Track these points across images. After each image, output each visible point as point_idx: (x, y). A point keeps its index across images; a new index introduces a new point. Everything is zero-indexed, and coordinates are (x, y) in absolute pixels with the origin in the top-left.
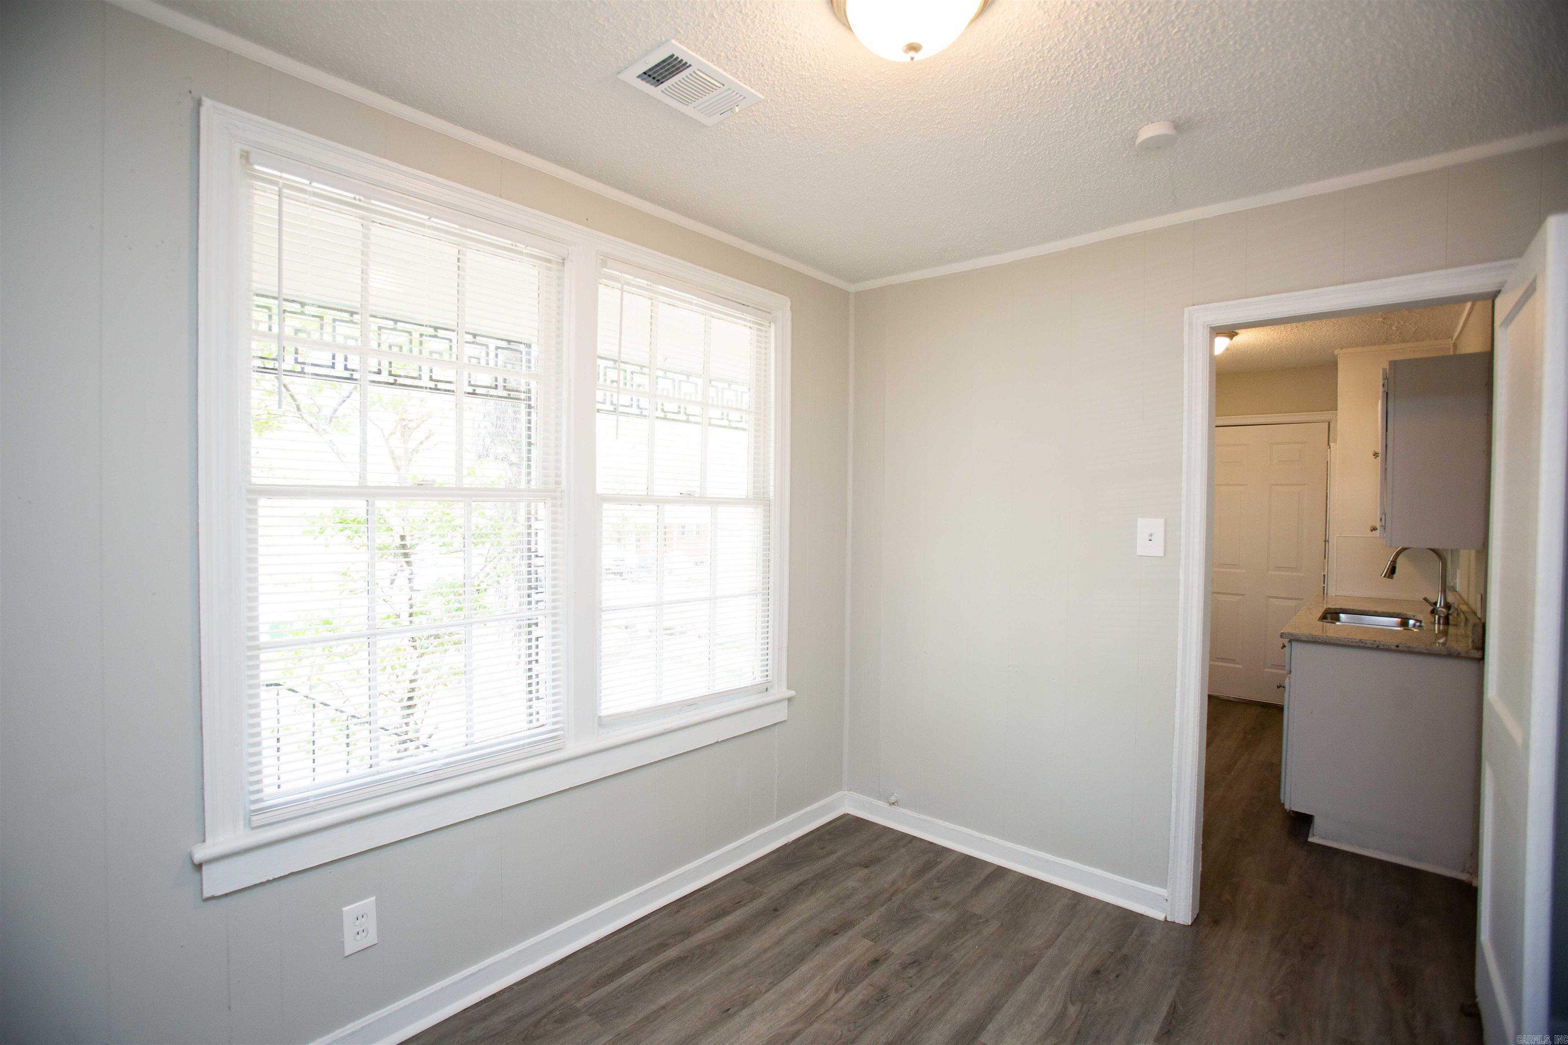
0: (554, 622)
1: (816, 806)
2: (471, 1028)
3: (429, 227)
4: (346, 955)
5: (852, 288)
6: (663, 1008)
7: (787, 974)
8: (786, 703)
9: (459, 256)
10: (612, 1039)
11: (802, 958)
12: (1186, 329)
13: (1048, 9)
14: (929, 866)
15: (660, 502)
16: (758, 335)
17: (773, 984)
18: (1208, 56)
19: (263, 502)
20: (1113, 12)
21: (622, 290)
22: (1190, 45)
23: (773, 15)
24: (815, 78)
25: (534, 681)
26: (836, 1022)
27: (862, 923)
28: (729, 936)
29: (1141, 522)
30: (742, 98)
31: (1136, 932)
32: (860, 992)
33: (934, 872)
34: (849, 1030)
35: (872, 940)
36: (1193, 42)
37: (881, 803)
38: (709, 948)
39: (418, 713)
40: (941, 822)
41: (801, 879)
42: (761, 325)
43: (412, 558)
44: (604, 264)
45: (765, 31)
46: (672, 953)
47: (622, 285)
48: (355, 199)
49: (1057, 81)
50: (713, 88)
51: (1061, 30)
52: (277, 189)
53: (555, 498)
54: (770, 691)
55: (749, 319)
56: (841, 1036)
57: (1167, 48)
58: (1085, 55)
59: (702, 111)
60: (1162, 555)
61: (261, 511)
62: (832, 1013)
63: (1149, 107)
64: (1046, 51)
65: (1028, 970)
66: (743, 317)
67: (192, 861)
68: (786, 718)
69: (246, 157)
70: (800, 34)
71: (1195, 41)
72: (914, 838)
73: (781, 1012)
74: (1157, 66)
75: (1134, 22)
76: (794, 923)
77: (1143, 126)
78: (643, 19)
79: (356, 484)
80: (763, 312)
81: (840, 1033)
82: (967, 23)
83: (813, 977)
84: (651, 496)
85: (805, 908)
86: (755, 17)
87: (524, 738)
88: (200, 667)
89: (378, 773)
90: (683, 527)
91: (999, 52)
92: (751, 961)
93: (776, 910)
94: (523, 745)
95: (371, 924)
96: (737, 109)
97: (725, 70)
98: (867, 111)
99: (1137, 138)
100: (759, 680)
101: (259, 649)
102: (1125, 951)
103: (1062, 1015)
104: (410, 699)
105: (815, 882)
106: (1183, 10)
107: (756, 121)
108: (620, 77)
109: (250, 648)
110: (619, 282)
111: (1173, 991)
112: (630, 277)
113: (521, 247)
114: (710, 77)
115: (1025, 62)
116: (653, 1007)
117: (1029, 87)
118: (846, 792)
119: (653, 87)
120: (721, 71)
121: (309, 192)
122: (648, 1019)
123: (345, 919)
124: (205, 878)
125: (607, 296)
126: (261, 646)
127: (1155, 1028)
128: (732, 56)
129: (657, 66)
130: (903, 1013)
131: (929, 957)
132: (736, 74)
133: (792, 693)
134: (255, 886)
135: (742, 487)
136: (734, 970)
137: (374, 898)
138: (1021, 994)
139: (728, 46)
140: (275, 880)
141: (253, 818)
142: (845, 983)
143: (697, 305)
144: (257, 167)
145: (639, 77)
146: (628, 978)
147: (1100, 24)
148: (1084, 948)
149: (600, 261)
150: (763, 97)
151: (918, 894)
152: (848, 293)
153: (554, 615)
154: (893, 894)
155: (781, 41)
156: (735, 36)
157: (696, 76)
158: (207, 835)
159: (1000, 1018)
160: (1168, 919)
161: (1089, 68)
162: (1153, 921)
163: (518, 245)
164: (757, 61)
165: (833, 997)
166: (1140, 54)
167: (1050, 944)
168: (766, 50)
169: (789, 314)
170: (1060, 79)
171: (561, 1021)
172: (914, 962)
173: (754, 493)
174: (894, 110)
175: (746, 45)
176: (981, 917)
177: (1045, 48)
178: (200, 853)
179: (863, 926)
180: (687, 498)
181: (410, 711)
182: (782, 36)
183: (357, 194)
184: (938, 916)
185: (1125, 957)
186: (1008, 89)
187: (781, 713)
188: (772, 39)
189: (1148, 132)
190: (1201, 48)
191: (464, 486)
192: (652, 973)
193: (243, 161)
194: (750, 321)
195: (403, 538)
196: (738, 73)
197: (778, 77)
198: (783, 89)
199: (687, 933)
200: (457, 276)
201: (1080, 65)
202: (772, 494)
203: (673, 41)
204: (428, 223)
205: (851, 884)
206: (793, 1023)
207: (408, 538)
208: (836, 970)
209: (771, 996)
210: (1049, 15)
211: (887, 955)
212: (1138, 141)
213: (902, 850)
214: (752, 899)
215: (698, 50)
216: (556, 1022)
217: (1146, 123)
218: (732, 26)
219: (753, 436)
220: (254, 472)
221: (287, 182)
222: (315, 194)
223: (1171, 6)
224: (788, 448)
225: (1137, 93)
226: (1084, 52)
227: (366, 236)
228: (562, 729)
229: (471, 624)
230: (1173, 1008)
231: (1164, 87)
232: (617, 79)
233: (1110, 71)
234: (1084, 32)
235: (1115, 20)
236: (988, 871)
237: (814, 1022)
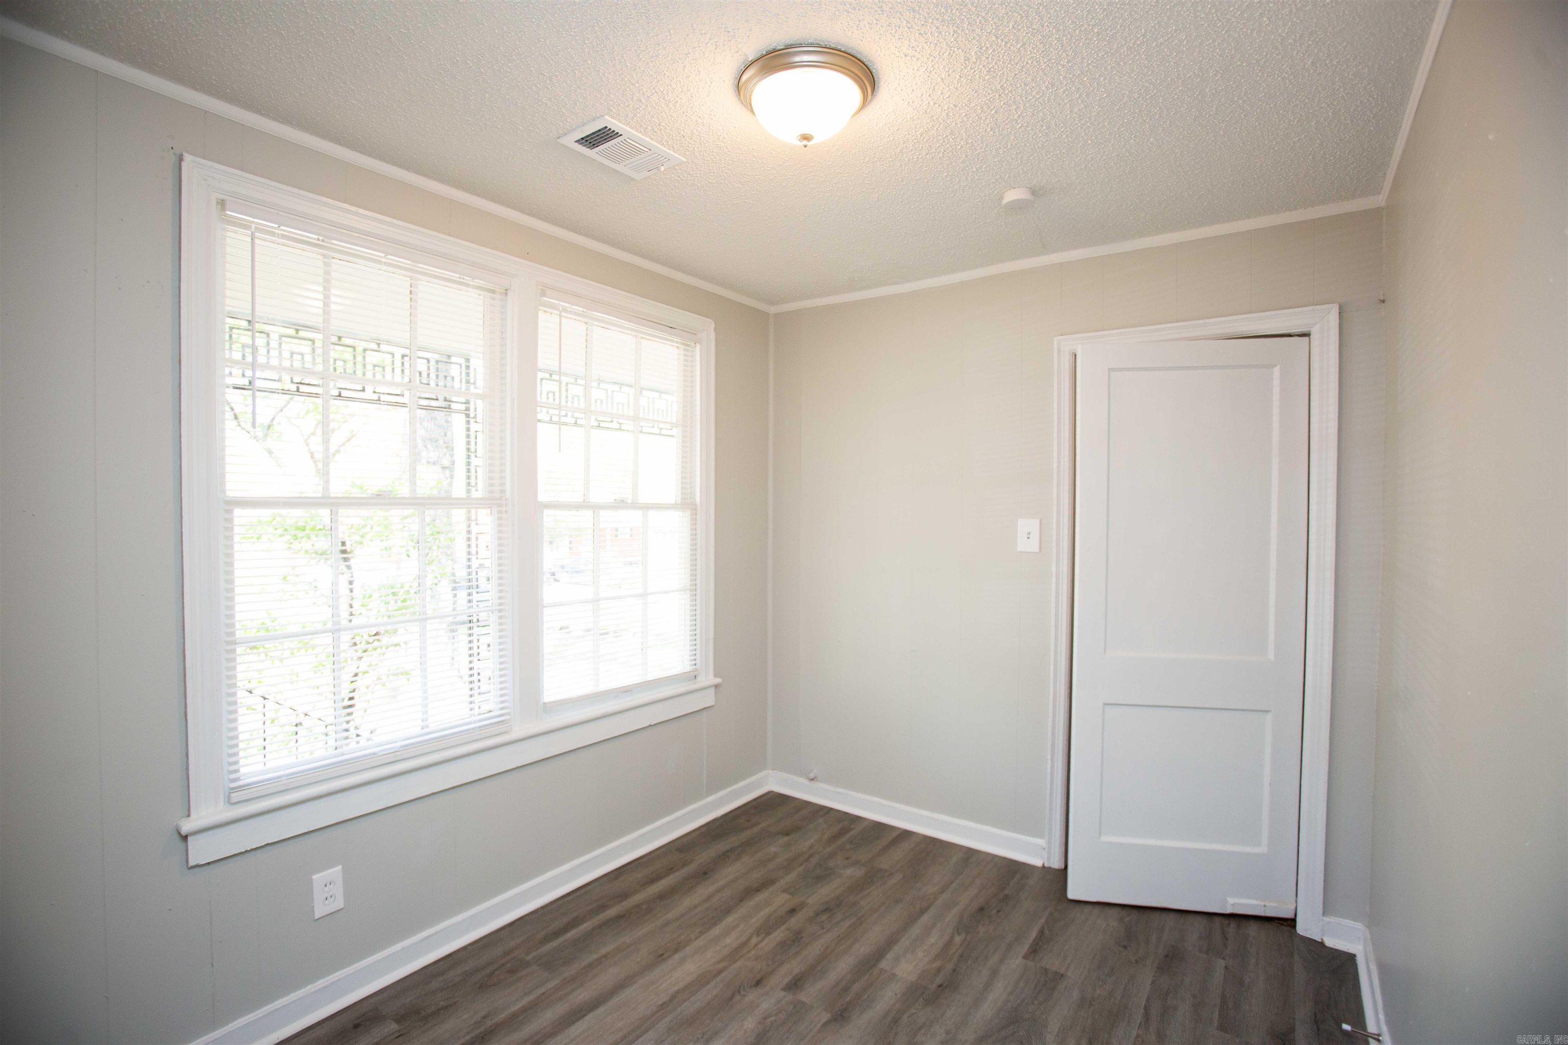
0: (500, 617)
1: (742, 784)
2: (431, 982)
3: (385, 263)
4: (317, 917)
5: (772, 310)
6: (605, 956)
7: (715, 924)
8: (713, 690)
9: (411, 289)
10: (558, 983)
11: (728, 911)
12: (1055, 355)
13: (916, 107)
14: (843, 832)
15: (596, 508)
16: (685, 355)
17: (701, 933)
18: (1048, 144)
19: (237, 512)
20: (968, 111)
21: (561, 316)
22: (1032, 136)
23: (691, 102)
24: (729, 147)
25: (476, 678)
26: (756, 959)
27: (781, 881)
28: (662, 896)
29: (1021, 522)
30: (666, 160)
31: (1018, 876)
32: (779, 935)
33: (848, 836)
34: (768, 965)
35: (790, 894)
36: (1035, 135)
37: (802, 780)
38: (645, 907)
39: (357, 712)
40: (854, 794)
41: (728, 847)
42: (688, 345)
43: (352, 562)
44: (543, 294)
45: (685, 113)
46: (612, 912)
47: (560, 312)
48: (318, 240)
49: (931, 156)
50: (641, 152)
51: (928, 121)
52: (250, 232)
53: (500, 505)
54: (699, 678)
55: (676, 340)
56: (761, 969)
57: (1015, 137)
58: (951, 139)
59: (632, 168)
60: (1038, 550)
61: (236, 521)
62: (753, 952)
63: (1009, 177)
64: (919, 136)
65: (923, 911)
66: (671, 338)
67: (179, 834)
68: (713, 703)
69: (222, 204)
70: (715, 116)
71: (1035, 133)
72: (830, 810)
73: (709, 954)
74: (1009, 149)
75: (986, 119)
76: (721, 883)
77: (1007, 191)
78: (580, 100)
79: (320, 495)
80: (688, 335)
81: (759, 967)
82: (850, 117)
83: (738, 925)
84: (587, 502)
85: (731, 872)
86: (676, 102)
87: (475, 722)
88: (184, 660)
89: (343, 754)
90: (617, 530)
91: (880, 134)
92: (682, 915)
93: (705, 873)
94: (474, 729)
95: (338, 890)
96: (662, 168)
97: (651, 139)
98: (774, 172)
99: (1003, 199)
100: (688, 668)
101: (236, 644)
102: (1006, 892)
103: (949, 943)
104: (351, 699)
105: (741, 849)
106: (1021, 113)
107: (679, 177)
108: (560, 141)
109: (229, 643)
110: (558, 310)
111: (1043, 921)
112: (567, 305)
113: (467, 279)
114: (640, 145)
115: (903, 142)
116: (595, 956)
117: (909, 160)
118: (770, 772)
119: (589, 149)
120: (648, 139)
121: (278, 234)
122: (591, 966)
123: (315, 884)
124: (190, 848)
125: (547, 321)
126: (237, 641)
127: (1025, 947)
128: (658, 129)
129: (593, 133)
130: (814, 949)
131: (839, 905)
132: (661, 142)
133: (718, 680)
134: (235, 855)
135: (671, 495)
136: (667, 924)
137: (340, 867)
138: (916, 930)
139: (654, 121)
140: (252, 850)
141: (233, 795)
142: (766, 929)
143: (628, 329)
144: (228, 213)
145: (577, 141)
146: (571, 934)
147: (959, 118)
148: (973, 891)
149: (540, 291)
150: (685, 160)
151: (832, 855)
152: (768, 314)
153: (500, 611)
154: (811, 856)
155: (699, 120)
156: (659, 115)
157: (626, 143)
158: (192, 809)
159: (897, 949)
160: (1046, 865)
161: (956, 148)
162: (1032, 868)
163: (466, 278)
164: (679, 133)
165: (754, 940)
166: (995, 140)
167: (943, 890)
168: (686, 126)
169: (713, 336)
170: (933, 155)
171: (512, 971)
172: (826, 910)
173: (682, 499)
174: (797, 172)
175: (669, 122)
176: (886, 871)
177: (918, 133)
178: (186, 827)
179: (782, 883)
180: (620, 504)
181: (349, 710)
182: (700, 117)
183: (320, 236)
184: (849, 872)
185: (1007, 896)
186: (892, 160)
187: (708, 699)
188: (691, 118)
189: (1011, 196)
190: (1041, 139)
191: (418, 496)
192: (593, 929)
193: (219, 207)
194: (677, 342)
195: (343, 544)
196: (663, 141)
197: (697, 145)
198: (702, 154)
199: (625, 896)
200: (409, 306)
201: (948, 146)
202: (698, 500)
203: (606, 117)
204: (384, 260)
205: (773, 849)
206: (719, 962)
207: (348, 544)
208: (758, 919)
209: (700, 942)
210: (917, 111)
211: (802, 905)
212: (1005, 201)
213: (821, 820)
214: (684, 865)
215: (628, 124)
216: (507, 972)
217: (1008, 188)
218: (657, 108)
219: (681, 442)
220: (228, 486)
221: (259, 226)
222: (284, 237)
223: (1013, 109)
224: (713, 456)
225: (997, 167)
226: (949, 137)
227: (327, 273)
228: (508, 714)
229: (426, 619)
230: (1041, 932)
231: (1018, 164)
232: (557, 142)
233: (972, 151)
234: (947, 124)
235: (970, 117)
236: (894, 835)
237: (737, 960)
